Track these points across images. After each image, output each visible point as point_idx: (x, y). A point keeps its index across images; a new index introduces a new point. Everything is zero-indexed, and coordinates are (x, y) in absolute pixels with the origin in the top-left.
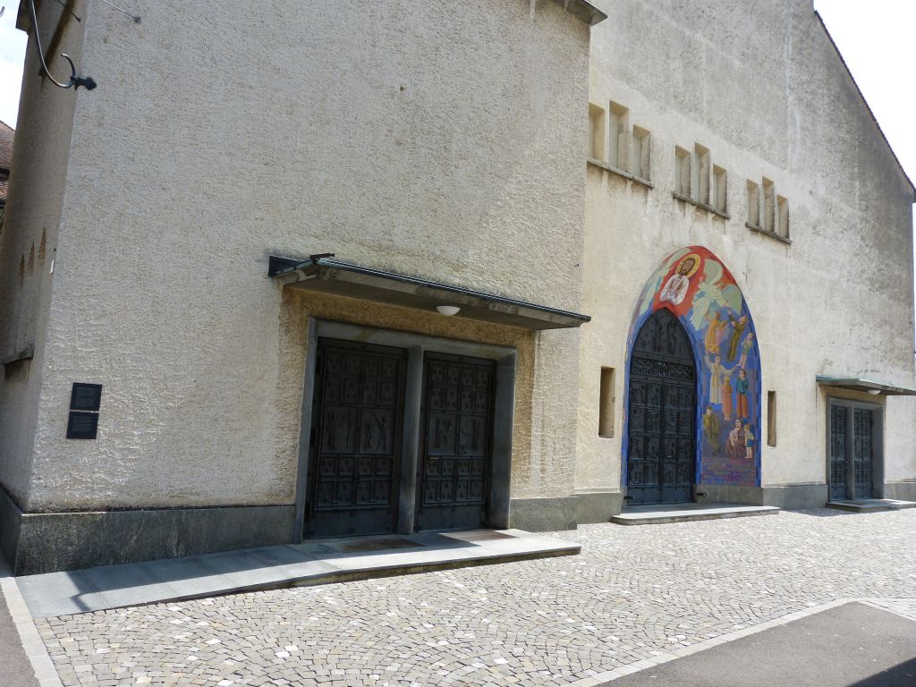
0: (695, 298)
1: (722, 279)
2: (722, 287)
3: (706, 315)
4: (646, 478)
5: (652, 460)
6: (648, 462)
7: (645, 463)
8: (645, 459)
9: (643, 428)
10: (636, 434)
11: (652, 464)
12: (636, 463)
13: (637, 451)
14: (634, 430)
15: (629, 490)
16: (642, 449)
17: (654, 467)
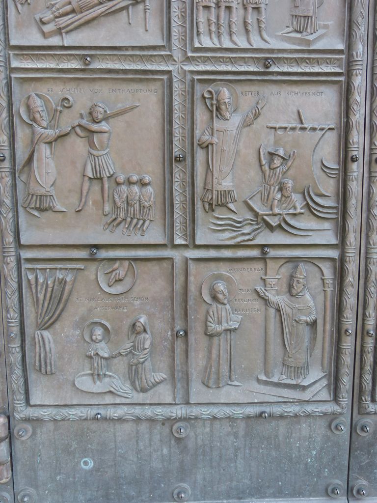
4: (198, 361)
5: (259, 241)
6: (212, 253)
7: (186, 261)
8: (178, 241)
9: (154, 23)
10: (75, 65)
11: (259, 266)
12: (93, 267)
13: (96, 187)
14: (55, 41)
15: (34, 433)
16: (152, 171)
17: (285, 288)
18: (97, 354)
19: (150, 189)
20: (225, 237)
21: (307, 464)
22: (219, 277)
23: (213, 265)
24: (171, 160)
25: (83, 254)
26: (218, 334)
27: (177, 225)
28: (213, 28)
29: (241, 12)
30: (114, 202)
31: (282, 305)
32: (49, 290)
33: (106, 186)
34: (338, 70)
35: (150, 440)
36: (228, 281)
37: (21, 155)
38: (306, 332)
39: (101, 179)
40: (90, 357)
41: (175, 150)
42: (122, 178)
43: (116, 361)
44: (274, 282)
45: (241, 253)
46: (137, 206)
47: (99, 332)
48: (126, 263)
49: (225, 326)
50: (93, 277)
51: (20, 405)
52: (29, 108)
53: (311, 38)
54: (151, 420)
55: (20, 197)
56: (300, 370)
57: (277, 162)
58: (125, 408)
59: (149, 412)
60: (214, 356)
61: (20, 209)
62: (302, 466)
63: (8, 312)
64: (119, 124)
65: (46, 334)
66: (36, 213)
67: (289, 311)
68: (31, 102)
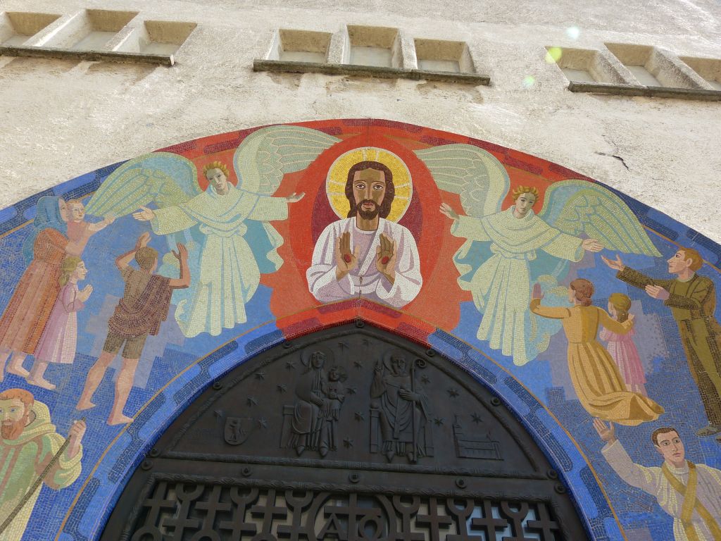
0: (463, 269)
1: (515, 182)
2: (536, 205)
3: (534, 305)
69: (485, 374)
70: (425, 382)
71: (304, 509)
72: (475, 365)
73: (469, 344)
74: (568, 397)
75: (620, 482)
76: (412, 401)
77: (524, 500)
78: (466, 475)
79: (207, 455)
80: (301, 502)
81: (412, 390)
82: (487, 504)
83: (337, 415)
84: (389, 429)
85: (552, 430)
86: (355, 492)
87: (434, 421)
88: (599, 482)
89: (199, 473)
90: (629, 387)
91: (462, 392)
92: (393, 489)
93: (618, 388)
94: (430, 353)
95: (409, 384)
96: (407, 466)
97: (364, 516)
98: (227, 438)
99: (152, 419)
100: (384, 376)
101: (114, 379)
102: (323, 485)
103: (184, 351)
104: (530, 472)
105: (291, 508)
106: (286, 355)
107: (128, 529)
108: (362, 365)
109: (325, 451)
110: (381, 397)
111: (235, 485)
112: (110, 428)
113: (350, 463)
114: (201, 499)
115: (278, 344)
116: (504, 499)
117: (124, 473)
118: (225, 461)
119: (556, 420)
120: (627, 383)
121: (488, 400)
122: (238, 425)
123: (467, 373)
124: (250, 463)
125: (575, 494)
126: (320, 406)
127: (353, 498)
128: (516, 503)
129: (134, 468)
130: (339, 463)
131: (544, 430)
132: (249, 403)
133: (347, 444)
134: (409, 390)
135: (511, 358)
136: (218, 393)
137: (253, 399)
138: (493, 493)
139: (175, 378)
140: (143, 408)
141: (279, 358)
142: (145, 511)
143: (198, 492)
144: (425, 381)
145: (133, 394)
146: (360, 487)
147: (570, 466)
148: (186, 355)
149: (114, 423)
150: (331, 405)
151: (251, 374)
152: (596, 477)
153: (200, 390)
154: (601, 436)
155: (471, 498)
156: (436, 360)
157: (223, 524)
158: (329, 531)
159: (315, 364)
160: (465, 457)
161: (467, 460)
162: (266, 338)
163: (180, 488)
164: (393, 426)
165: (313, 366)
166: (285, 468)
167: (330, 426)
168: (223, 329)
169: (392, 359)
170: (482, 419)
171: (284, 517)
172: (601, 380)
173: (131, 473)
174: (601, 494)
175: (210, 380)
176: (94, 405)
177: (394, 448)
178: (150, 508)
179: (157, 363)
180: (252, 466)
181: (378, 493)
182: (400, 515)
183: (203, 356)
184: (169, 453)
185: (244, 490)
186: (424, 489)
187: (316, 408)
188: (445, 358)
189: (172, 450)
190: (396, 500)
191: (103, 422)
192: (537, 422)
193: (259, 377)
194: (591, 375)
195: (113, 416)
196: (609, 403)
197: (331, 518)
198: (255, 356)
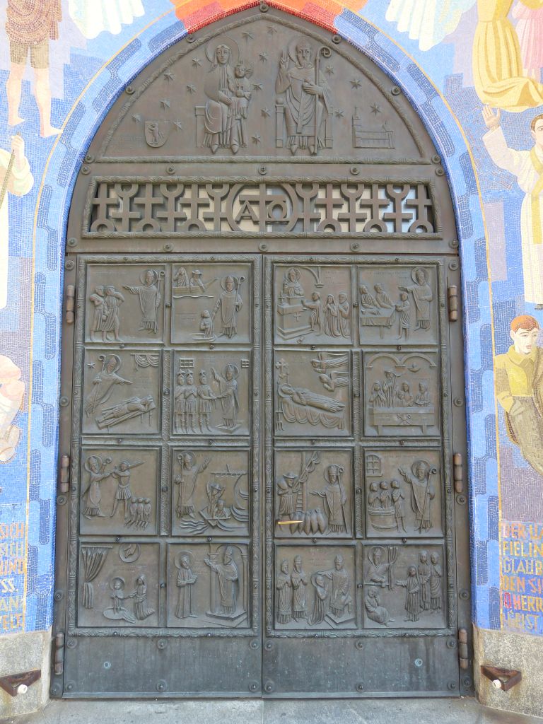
4: (172, 602)
5: (206, 533)
6: (181, 540)
7: (167, 544)
8: (163, 533)
9: (154, 422)
10: (113, 442)
11: (206, 548)
12: (117, 547)
13: (121, 504)
14: (104, 431)
15: (78, 644)
16: (150, 495)
17: (221, 561)
18: (116, 597)
19: (149, 505)
20: (188, 532)
21: (236, 669)
22: (185, 554)
23: (181, 547)
24: (159, 491)
25: (113, 540)
26: (184, 586)
27: (163, 525)
28: (183, 425)
29: (198, 416)
30: (130, 512)
31: (219, 570)
32: (93, 560)
33: (126, 504)
34: (246, 444)
35: (145, 650)
36: (190, 556)
37: (84, 487)
38: (232, 586)
39: (124, 500)
40: (113, 598)
41: (162, 485)
42: (134, 500)
43: (127, 601)
44: (214, 556)
45: (197, 540)
46: (142, 515)
47: (118, 584)
48: (135, 545)
49: (187, 581)
50: (117, 553)
51: (72, 626)
52: (89, 464)
53: (232, 429)
54: (145, 637)
55: (82, 509)
56: (229, 609)
57: (215, 492)
58: (131, 629)
59: (144, 632)
60: (181, 599)
61: (81, 516)
62: (234, 670)
63: (70, 571)
64: (134, 471)
65: (90, 584)
66: (89, 517)
67: (223, 574)
68: (91, 461)
69: (389, 62)
70: (329, 74)
71: (223, 199)
72: (381, 52)
73: (376, 26)
74: (466, 84)
75: (492, 165)
76: (315, 95)
77: (407, 183)
78: (360, 163)
79: (134, 158)
80: (219, 192)
81: (316, 84)
82: (375, 187)
83: (245, 112)
84: (294, 124)
85: (443, 118)
86: (263, 182)
87: (335, 115)
88: (474, 165)
89: (130, 174)
90: (525, 72)
91: (365, 82)
92: (296, 178)
93: (515, 73)
94: (336, 40)
95: (314, 77)
96: (308, 158)
97: (271, 202)
98: (149, 142)
99: (78, 129)
100: (289, 69)
101: (32, 92)
102: (236, 178)
103: (89, 55)
104: (417, 158)
105: (212, 198)
106: (191, 50)
107: (86, 222)
108: (267, 58)
109: (236, 148)
110: (286, 91)
111: (163, 183)
112: (45, 140)
113: (259, 158)
114: (137, 195)
115: (181, 39)
116: (390, 183)
117: (69, 179)
118: (151, 162)
119: (449, 109)
120: (525, 68)
121: (389, 89)
122: (156, 129)
123: (371, 60)
124: (172, 163)
125: (451, 176)
126: (228, 105)
127: (263, 186)
128: (400, 186)
129: (76, 174)
130: (249, 158)
131: (436, 118)
132: (163, 105)
133: (255, 140)
134: (313, 83)
135: (417, 41)
136: (132, 97)
137: (165, 102)
138: (382, 179)
139: (88, 86)
140: (67, 119)
141: (185, 54)
142: (95, 208)
143: (134, 189)
144: (329, 72)
145: (55, 106)
146: (268, 178)
147: (451, 152)
148: (93, 59)
149: (46, 135)
150: (239, 102)
151: (160, 74)
152: (473, 161)
153: (114, 97)
154: (487, 123)
155: (361, 183)
156: (342, 47)
157: (160, 214)
158: (243, 215)
159: (220, 60)
160: (360, 147)
161: (361, 149)
162: (168, 32)
163: (118, 187)
164: (296, 120)
165: (218, 62)
166: (203, 165)
167: (239, 124)
168: (122, 25)
169: (297, 49)
170: (380, 109)
171: (207, 205)
172: (501, 65)
173: (74, 178)
174: (473, 175)
175: (121, 85)
176: (23, 120)
177: (297, 143)
178: (98, 205)
179: (67, 72)
180: (174, 165)
181: (283, 183)
182: (301, 199)
183: (109, 58)
184: (102, 158)
185: (171, 186)
186: (322, 178)
187: (225, 107)
188: (351, 44)
189: (104, 156)
190: (299, 187)
191: (37, 135)
192: (430, 111)
193: (167, 78)
194: (492, 59)
195: (43, 129)
196: (502, 89)
197: (244, 205)
198: (161, 54)
